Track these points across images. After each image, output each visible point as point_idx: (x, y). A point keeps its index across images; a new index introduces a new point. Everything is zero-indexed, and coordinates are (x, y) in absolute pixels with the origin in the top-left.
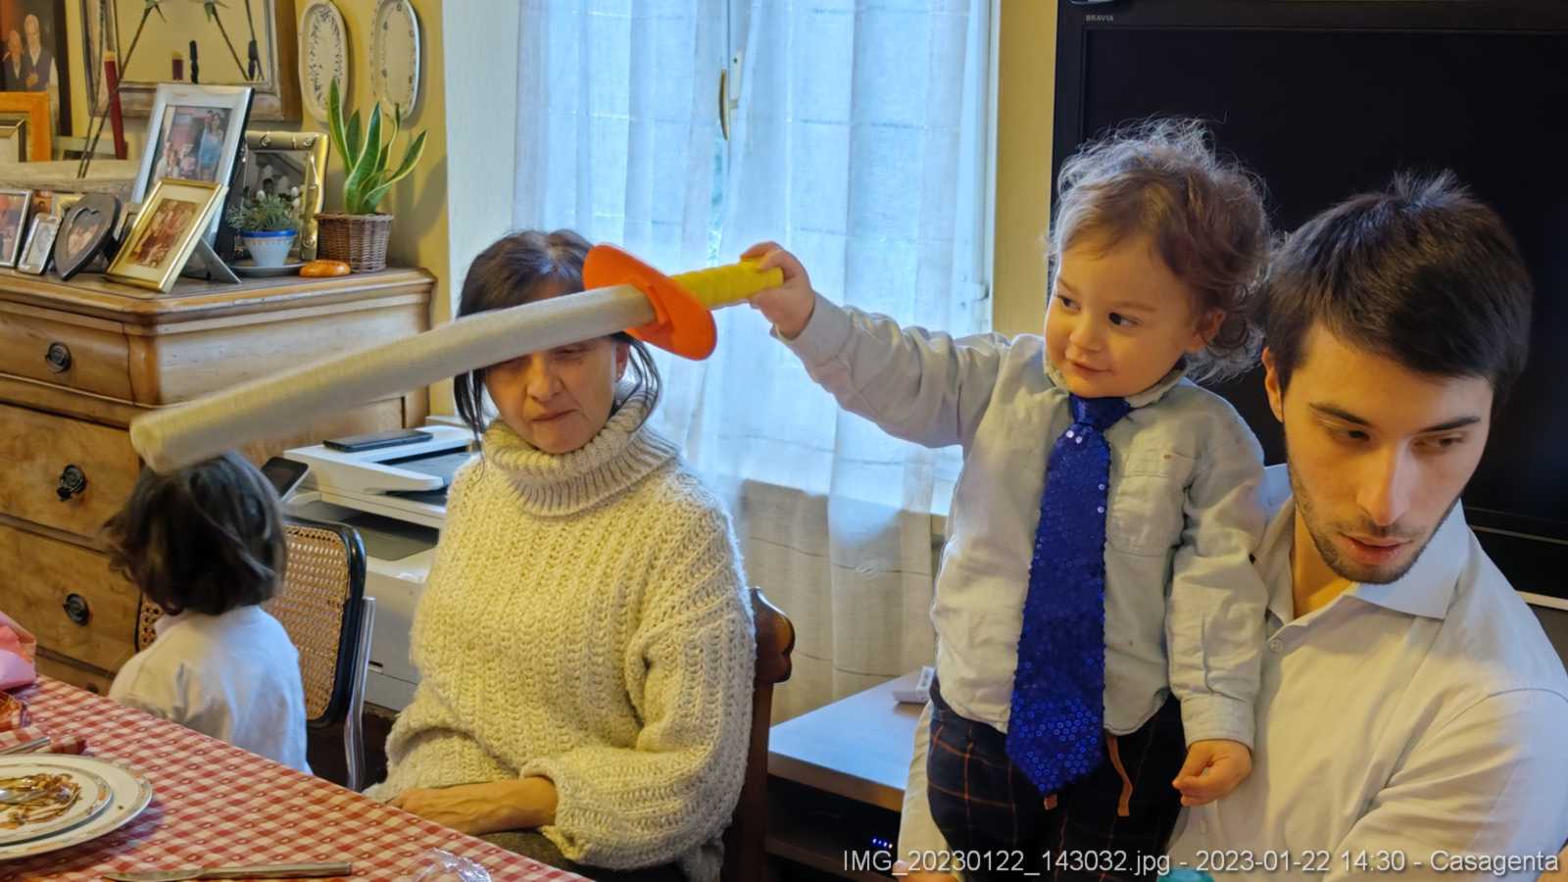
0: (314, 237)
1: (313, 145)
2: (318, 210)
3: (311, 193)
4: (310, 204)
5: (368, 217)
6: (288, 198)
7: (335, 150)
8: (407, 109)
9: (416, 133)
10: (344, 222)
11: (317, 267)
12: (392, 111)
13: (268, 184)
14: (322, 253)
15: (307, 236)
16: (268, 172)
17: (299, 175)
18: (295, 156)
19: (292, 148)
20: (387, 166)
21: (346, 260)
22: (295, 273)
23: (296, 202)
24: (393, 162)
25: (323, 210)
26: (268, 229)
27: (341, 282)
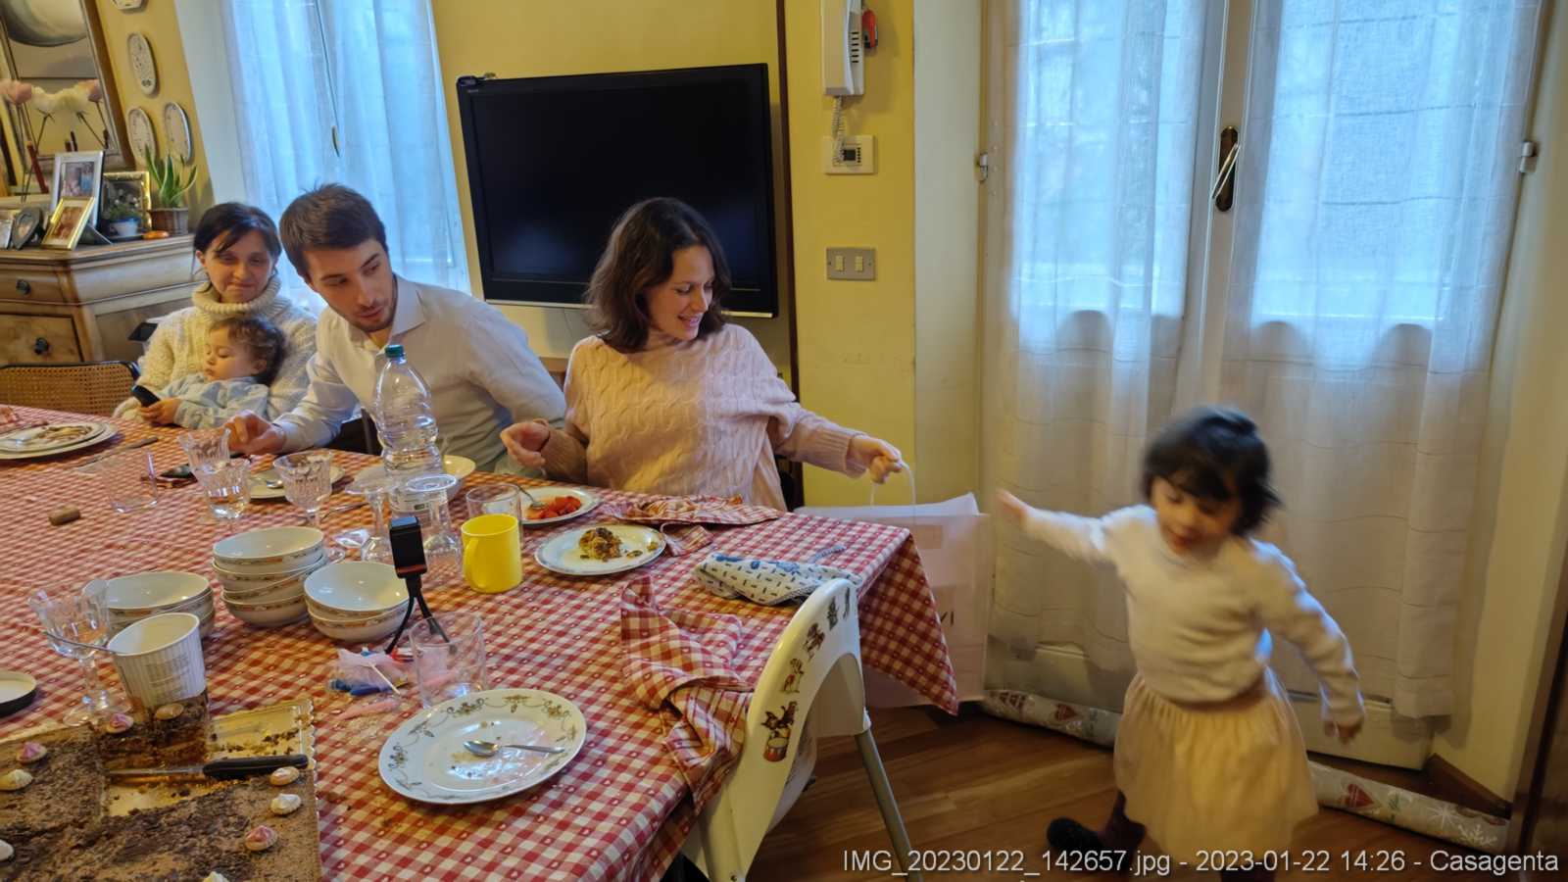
0: (150, 222)
1: (142, 178)
2: (149, 207)
3: (145, 200)
4: (145, 206)
5: (175, 209)
6: (132, 204)
7: (154, 180)
8: (186, 157)
9: (193, 167)
10: (162, 212)
11: (152, 234)
12: (179, 157)
13: (122, 198)
14: (155, 228)
15: (146, 221)
16: (121, 192)
17: (137, 192)
18: (134, 184)
19: (131, 179)
20: (180, 184)
21: (167, 231)
22: (141, 238)
23: (137, 205)
24: (183, 181)
25: (152, 207)
26: (124, 218)
27: (165, 240)
